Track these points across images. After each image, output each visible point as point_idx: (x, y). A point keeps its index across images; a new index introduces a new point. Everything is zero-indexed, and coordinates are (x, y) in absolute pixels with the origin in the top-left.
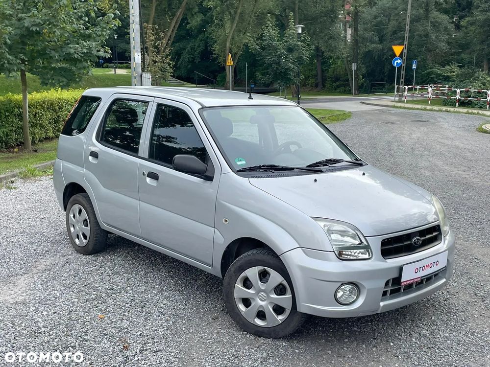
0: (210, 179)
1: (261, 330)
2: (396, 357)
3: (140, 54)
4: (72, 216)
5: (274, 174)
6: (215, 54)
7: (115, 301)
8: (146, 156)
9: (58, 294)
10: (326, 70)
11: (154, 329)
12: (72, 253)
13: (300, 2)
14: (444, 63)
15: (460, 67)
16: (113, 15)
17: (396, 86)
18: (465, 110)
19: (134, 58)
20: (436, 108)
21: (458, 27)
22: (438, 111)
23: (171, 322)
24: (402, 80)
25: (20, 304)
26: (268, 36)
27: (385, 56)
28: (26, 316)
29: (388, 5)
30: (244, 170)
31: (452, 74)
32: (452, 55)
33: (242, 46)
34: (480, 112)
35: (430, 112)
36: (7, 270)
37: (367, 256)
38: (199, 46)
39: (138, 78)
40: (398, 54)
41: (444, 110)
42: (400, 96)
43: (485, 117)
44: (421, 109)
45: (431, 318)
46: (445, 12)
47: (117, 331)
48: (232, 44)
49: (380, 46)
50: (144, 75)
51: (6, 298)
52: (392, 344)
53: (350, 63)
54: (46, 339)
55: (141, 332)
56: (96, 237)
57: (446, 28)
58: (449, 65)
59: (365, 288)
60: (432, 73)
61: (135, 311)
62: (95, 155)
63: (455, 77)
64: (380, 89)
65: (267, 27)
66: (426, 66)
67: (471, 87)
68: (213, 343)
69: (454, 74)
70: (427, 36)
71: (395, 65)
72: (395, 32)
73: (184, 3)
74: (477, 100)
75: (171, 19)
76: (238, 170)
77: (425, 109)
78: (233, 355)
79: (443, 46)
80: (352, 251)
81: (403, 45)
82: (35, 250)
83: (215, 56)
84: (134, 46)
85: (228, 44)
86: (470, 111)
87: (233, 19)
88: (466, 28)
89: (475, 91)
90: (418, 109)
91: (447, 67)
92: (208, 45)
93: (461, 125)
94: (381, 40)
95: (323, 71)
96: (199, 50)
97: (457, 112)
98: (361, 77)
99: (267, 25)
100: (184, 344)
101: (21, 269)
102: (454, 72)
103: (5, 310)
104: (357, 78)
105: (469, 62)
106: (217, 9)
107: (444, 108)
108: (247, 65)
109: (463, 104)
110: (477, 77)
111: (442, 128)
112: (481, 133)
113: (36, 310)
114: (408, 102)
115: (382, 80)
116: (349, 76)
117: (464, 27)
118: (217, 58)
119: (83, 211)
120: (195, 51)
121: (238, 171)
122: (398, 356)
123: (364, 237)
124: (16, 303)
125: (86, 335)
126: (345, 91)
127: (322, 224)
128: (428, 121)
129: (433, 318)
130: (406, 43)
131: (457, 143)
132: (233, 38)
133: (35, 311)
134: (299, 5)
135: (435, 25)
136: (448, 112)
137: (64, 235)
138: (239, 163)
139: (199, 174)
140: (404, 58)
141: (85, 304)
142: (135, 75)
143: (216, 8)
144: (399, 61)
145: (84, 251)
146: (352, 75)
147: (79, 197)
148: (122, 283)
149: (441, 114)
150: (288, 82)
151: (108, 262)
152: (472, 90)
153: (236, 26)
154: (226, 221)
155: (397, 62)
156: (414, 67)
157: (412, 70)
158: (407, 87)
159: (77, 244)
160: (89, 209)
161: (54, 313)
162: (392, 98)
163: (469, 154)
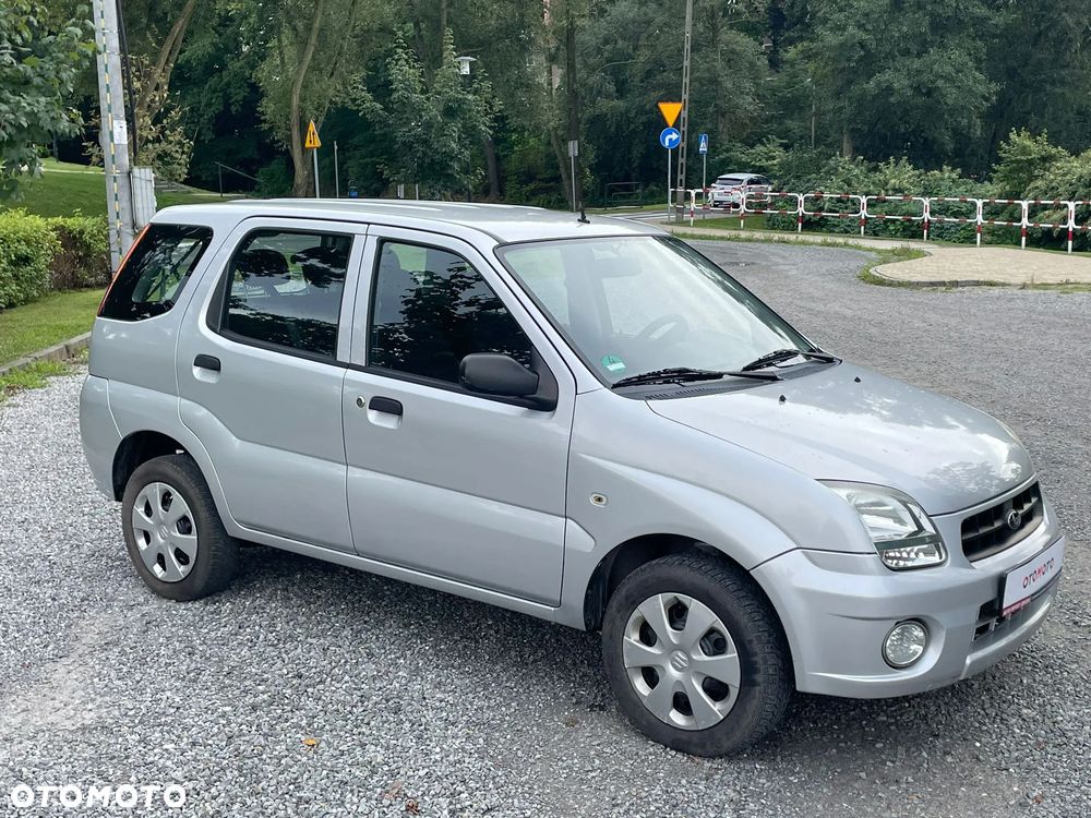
0: (549, 406)
1: (684, 737)
2: (1004, 772)
3: (124, 123)
4: (140, 510)
5: (685, 389)
6: (265, 121)
7: (321, 703)
8: (361, 362)
9: (177, 699)
10: (505, 156)
11: (451, 758)
12: (147, 600)
13: (450, 5)
14: (751, 138)
15: (786, 147)
16: (79, 32)
17: (671, 190)
18: (818, 238)
19: (111, 133)
20: (758, 235)
21: (775, 64)
22: (763, 241)
23: (481, 741)
24: (681, 177)
25: (96, 729)
26: (401, 82)
27: (632, 126)
28: (127, 757)
29: (631, 15)
30: (628, 382)
31: (770, 163)
32: (767, 121)
33: (327, 105)
34: (851, 241)
35: (746, 244)
36: (13, 652)
37: (935, 559)
38: (209, 105)
39: (123, 181)
40: (671, 121)
41: (776, 238)
42: (679, 210)
43: (862, 252)
44: (729, 239)
45: (1022, 681)
46: (750, 30)
47: (366, 773)
48: (303, 100)
49: (620, 104)
50: (136, 170)
51: (51, 718)
52: (978, 744)
53: (565, 141)
54: (209, 808)
55: (427, 770)
56: (215, 557)
57: (752, 65)
58: (763, 144)
59: (942, 627)
60: (731, 161)
61: (384, 722)
62: (209, 363)
63: (776, 168)
64: (623, 196)
65: (398, 60)
66: (718, 145)
67: (822, 188)
68: (603, 779)
69: (775, 162)
70: (714, 81)
71: (667, 143)
72: (649, 74)
73: (188, 9)
74: (838, 217)
75: (160, 43)
76: (616, 382)
77: (737, 239)
78: (666, 802)
79: (748, 104)
80: (908, 549)
81: (680, 101)
82: (54, 599)
83: (265, 126)
84: (109, 106)
85: (295, 101)
86: (830, 239)
87: (304, 44)
88: (792, 66)
89: (831, 198)
90: (722, 238)
91: (759, 148)
92: (233, 100)
93: (824, 270)
94: (622, 90)
95: (498, 159)
96: (210, 113)
97: (803, 243)
98: (588, 171)
99: (396, 57)
100: (539, 787)
101: (46, 646)
102: (774, 158)
103: (66, 748)
104: (580, 172)
105: (802, 138)
106: (251, 20)
107: (776, 236)
108: (336, 148)
109: (810, 225)
110: (833, 168)
111: (787, 277)
112: (873, 286)
113: (144, 741)
114: (697, 223)
115: (627, 178)
116: (562, 170)
117: (786, 62)
118: (271, 129)
119: (176, 496)
120: (202, 116)
121: (615, 386)
122: (1007, 770)
123: (928, 516)
124: (84, 728)
125: (299, 788)
126: (550, 202)
127: (843, 493)
128: (753, 263)
129: (1025, 681)
130: (685, 96)
131: (836, 307)
132: (305, 87)
133: (142, 744)
134: (449, 13)
135: (732, 58)
136: (784, 242)
137: (104, 559)
138: (612, 368)
139: (521, 396)
140: (682, 129)
141: (253, 715)
142: (115, 172)
143: (245, 17)
144: (674, 136)
145: (181, 592)
146: (568, 168)
147: (162, 463)
148: (315, 660)
149: (772, 247)
150: (449, 184)
151: (250, 614)
152: (827, 195)
153: (313, 58)
154: (599, 500)
155: (670, 138)
156: (703, 147)
157: (698, 155)
158: (693, 193)
159: (159, 576)
160: (194, 492)
161: (194, 744)
162: (664, 216)
163: (874, 330)
